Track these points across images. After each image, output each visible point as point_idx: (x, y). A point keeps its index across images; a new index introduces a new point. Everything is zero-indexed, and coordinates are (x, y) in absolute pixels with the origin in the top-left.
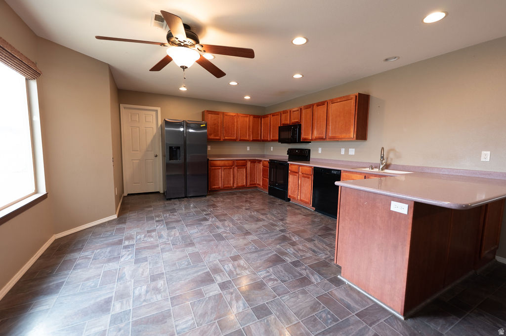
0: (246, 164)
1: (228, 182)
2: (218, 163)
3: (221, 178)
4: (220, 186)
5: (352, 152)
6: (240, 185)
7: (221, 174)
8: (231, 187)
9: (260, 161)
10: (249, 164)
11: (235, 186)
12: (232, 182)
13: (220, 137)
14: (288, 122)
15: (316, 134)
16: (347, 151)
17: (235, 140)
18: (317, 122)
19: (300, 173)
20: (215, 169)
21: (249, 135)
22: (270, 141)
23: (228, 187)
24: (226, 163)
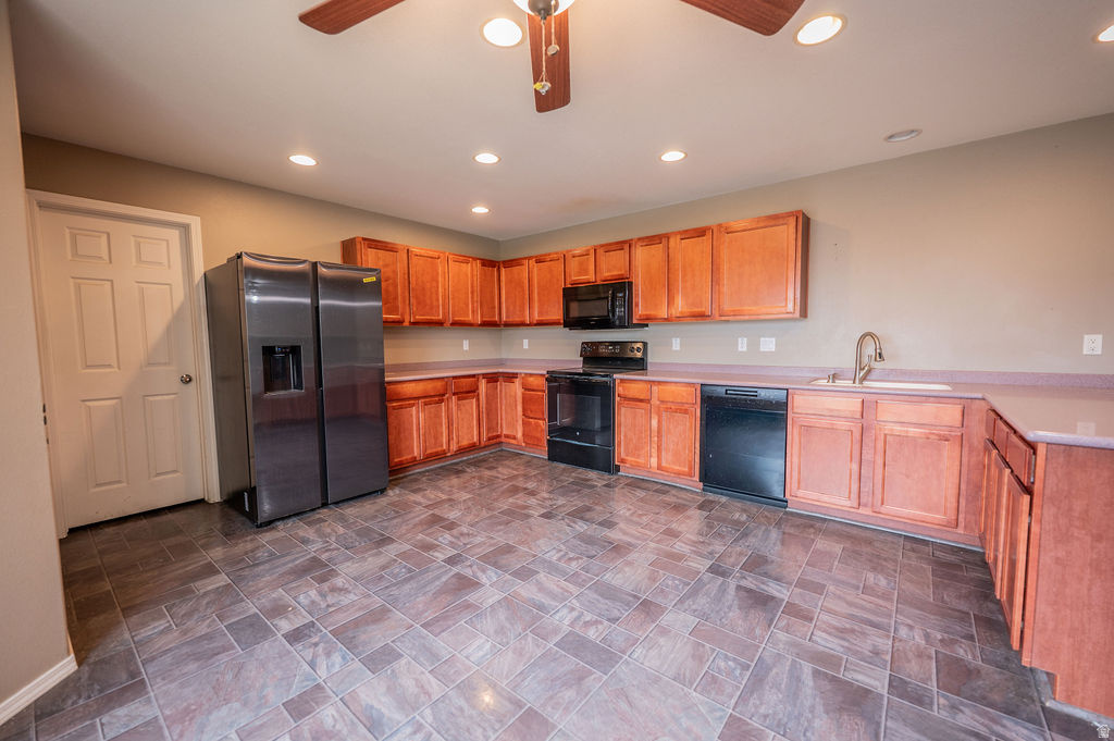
0: (477, 388)
1: (436, 438)
2: (409, 389)
3: (418, 430)
4: (416, 454)
5: (768, 344)
6: (465, 443)
7: (417, 417)
8: (444, 452)
9: (511, 377)
10: (483, 385)
11: (454, 447)
12: (444, 440)
13: (402, 315)
14: (591, 277)
15: (680, 306)
16: (754, 345)
17: (440, 324)
18: (684, 276)
19: (655, 401)
20: (401, 407)
21: (473, 312)
22: (528, 325)
23: (437, 454)
24: (429, 386)
